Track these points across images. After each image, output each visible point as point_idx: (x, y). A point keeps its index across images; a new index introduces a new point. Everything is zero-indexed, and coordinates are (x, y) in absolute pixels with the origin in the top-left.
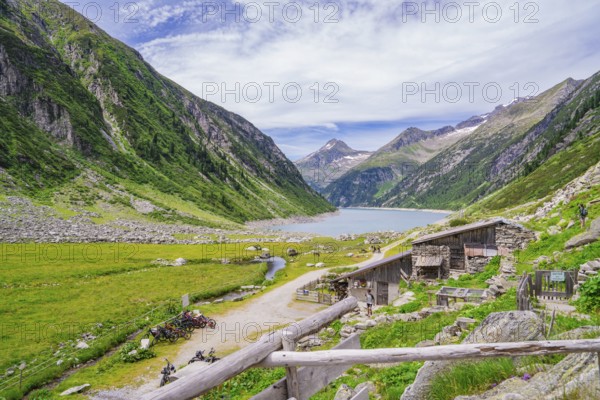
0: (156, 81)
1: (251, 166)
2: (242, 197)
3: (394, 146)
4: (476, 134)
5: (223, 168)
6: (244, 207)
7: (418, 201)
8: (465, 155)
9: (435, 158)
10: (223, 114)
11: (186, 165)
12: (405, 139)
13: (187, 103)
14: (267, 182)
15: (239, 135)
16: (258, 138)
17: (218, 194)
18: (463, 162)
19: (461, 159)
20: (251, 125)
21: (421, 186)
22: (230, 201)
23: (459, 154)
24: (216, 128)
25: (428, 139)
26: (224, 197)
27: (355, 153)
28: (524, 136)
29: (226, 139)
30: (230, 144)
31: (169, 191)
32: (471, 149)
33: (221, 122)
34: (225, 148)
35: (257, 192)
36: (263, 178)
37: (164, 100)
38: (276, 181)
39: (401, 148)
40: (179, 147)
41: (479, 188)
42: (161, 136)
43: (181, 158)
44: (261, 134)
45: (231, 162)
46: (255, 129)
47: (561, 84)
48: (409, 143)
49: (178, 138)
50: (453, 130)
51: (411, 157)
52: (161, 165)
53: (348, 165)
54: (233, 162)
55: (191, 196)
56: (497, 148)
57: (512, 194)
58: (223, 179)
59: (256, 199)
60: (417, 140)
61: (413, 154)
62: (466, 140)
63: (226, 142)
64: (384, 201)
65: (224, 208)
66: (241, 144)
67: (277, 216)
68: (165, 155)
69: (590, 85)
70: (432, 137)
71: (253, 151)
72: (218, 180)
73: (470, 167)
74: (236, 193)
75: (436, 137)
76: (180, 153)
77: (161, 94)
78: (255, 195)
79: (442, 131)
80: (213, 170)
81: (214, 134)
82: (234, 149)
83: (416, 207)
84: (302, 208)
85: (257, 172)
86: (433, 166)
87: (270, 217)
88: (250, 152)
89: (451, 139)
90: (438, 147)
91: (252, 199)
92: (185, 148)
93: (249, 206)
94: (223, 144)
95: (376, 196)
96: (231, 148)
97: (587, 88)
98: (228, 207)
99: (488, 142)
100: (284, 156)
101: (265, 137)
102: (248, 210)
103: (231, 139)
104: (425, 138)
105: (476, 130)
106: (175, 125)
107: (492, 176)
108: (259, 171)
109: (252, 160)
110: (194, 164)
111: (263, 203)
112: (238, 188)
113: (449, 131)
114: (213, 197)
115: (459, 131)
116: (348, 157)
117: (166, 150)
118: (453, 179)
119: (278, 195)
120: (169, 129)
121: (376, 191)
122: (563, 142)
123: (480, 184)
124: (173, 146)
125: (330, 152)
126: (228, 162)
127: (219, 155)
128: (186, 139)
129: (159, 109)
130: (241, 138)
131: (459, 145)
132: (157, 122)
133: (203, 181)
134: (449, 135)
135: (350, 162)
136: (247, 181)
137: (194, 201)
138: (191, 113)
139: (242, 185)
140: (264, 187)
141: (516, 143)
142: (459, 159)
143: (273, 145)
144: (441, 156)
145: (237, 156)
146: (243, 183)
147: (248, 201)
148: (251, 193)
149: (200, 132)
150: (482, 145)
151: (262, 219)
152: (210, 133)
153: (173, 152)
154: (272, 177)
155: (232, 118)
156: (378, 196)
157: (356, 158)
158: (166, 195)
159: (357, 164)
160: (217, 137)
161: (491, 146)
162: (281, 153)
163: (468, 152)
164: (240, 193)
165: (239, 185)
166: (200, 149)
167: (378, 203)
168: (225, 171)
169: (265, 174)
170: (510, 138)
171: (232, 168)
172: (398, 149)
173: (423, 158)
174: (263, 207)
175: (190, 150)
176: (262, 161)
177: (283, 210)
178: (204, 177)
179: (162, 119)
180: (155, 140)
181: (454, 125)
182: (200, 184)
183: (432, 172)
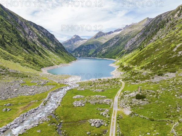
0: (5, 12)
1: (46, 46)
2: (41, 58)
3: (95, 37)
4: (120, 34)
5: (34, 47)
6: (42, 62)
7: (102, 55)
8: (117, 41)
9: (108, 42)
10: (36, 26)
11: (18, 46)
12: (98, 35)
13: (19, 22)
14: (52, 51)
15: (41, 34)
16: (49, 35)
17: (31, 58)
18: (116, 43)
19: (116, 42)
20: (46, 30)
21: (103, 50)
22: (36, 60)
23: (115, 40)
24: (32, 32)
25: (105, 35)
26: (34, 59)
27: (82, 40)
28: (136, 35)
29: (36, 35)
30: (37, 37)
31: (8, 59)
32: (119, 39)
33: (34, 29)
34: (35, 39)
35: (48, 56)
36: (50, 50)
37: (9, 20)
38: (55, 51)
39: (97, 38)
40: (15, 39)
41: (121, 52)
42: (6, 35)
43: (15, 44)
44: (50, 33)
45: (37, 44)
46: (48, 31)
47: (145, 19)
48: (99, 37)
49: (15, 35)
50: (113, 32)
51: (100, 41)
52: (5, 47)
53: (80, 43)
54: (38, 44)
55: (18, 60)
56: (126, 39)
57: (138, 58)
58: (34, 51)
59: (47, 58)
60: (102, 36)
61: (101, 40)
62: (117, 36)
63: (36, 37)
64: (92, 55)
65: (34, 63)
66: (42, 37)
67: (55, 64)
68: (8, 43)
69: (155, 20)
70: (106, 35)
71: (47, 40)
72: (32, 52)
73: (119, 45)
74: (39, 56)
75: (108, 35)
76: (15, 42)
77: (7, 17)
78: (47, 57)
79: (110, 33)
80: (29, 48)
81: (31, 34)
82: (39, 40)
83: (102, 57)
84: (64, 60)
85: (48, 47)
86: (107, 44)
87: (52, 65)
88: (46, 40)
89: (112, 35)
90: (108, 38)
91: (45, 58)
92: (17, 40)
93: (44, 61)
94: (35, 38)
95: (89, 54)
96: (37, 39)
97: (154, 21)
98: (35, 63)
99: (124, 37)
100: (58, 41)
101: (51, 34)
102: (44, 63)
103: (38, 36)
104: (104, 35)
105: (120, 33)
106: (13, 30)
107: (125, 48)
108: (49, 47)
109: (46, 43)
110: (22, 46)
111: (50, 59)
112: (40, 54)
113: (112, 33)
114: (29, 59)
115: (115, 33)
116: (80, 41)
117: (8, 41)
118: (113, 48)
119: (56, 56)
120: (10, 32)
121: (89, 52)
122: (152, 39)
123: (122, 50)
124: (12, 39)
125: (74, 39)
126: (36, 45)
127: (33, 42)
128: (18, 36)
129: (6, 24)
130: (42, 35)
131: (115, 37)
132: (5, 29)
133: (25, 52)
134: (112, 34)
135: (81, 42)
136: (44, 51)
137: (19, 62)
138: (21, 26)
139: (42, 53)
140: (51, 53)
141: (133, 38)
142: (115, 42)
143: (54, 37)
144: (109, 41)
145: (40, 42)
146: (42, 52)
147: (44, 59)
148: (45, 56)
149: (25, 33)
150: (122, 38)
151: (49, 66)
152: (29, 33)
153: (11, 41)
154: (53, 49)
155: (39, 28)
156: (90, 54)
157: (83, 41)
158: (6, 61)
159: (83, 43)
160: (32, 35)
161: (125, 38)
162: (57, 40)
163: (118, 40)
164: (41, 56)
165: (40, 53)
166: (24, 40)
167: (90, 56)
168: (35, 48)
169: (51, 48)
170: (131, 36)
171: (38, 47)
172: (96, 38)
173: (104, 41)
174: (50, 61)
175: (20, 40)
176: (50, 43)
177: (58, 62)
178: (26, 51)
179: (7, 28)
180: (3, 37)
181: (113, 31)
182: (24, 54)
183: (107, 46)
